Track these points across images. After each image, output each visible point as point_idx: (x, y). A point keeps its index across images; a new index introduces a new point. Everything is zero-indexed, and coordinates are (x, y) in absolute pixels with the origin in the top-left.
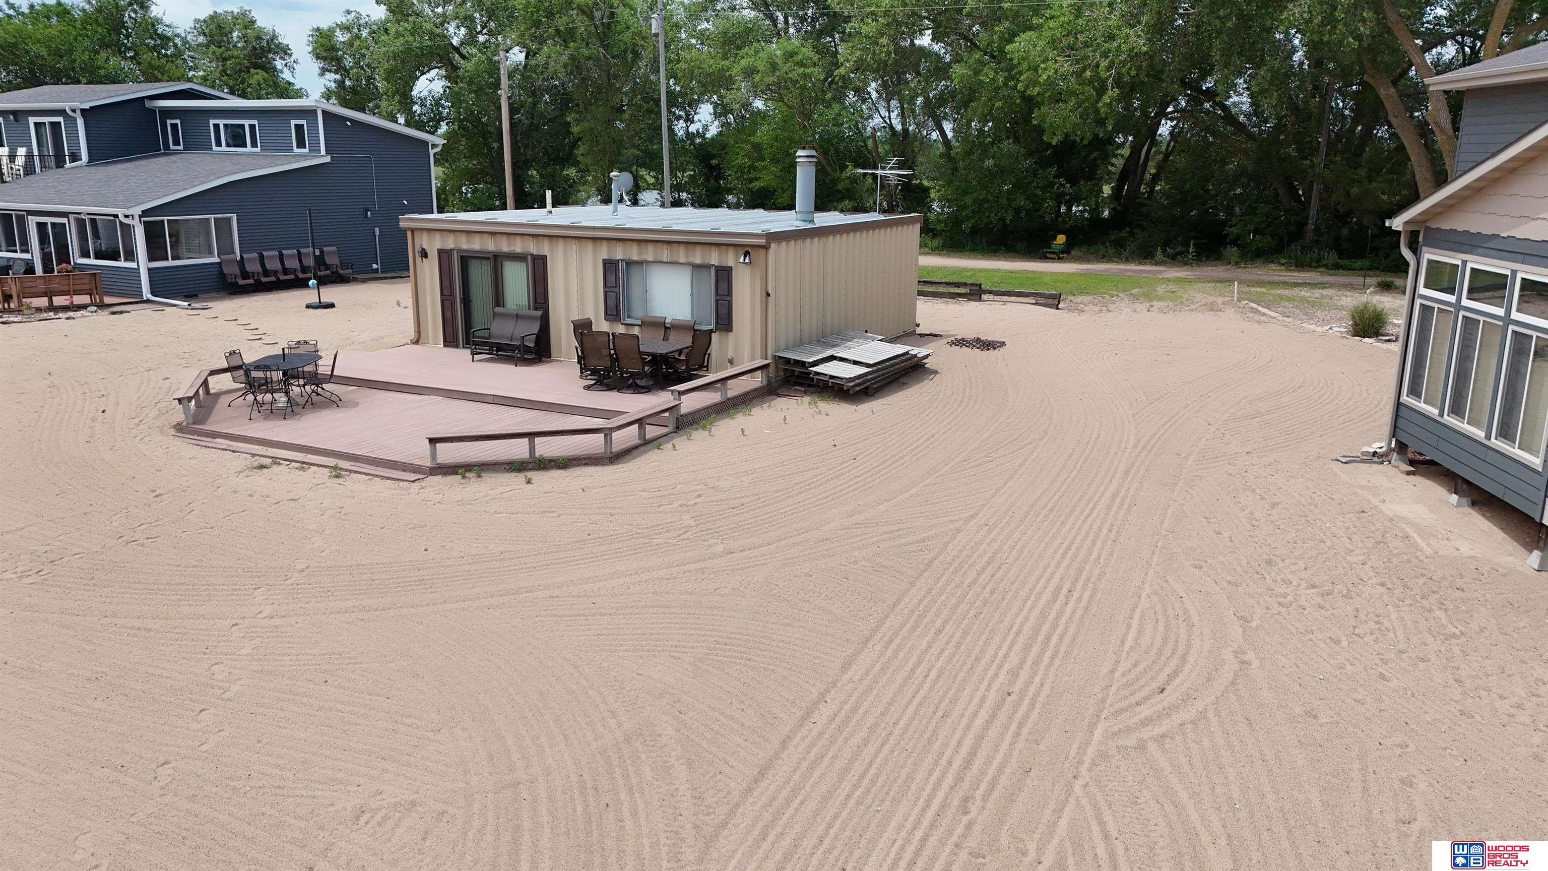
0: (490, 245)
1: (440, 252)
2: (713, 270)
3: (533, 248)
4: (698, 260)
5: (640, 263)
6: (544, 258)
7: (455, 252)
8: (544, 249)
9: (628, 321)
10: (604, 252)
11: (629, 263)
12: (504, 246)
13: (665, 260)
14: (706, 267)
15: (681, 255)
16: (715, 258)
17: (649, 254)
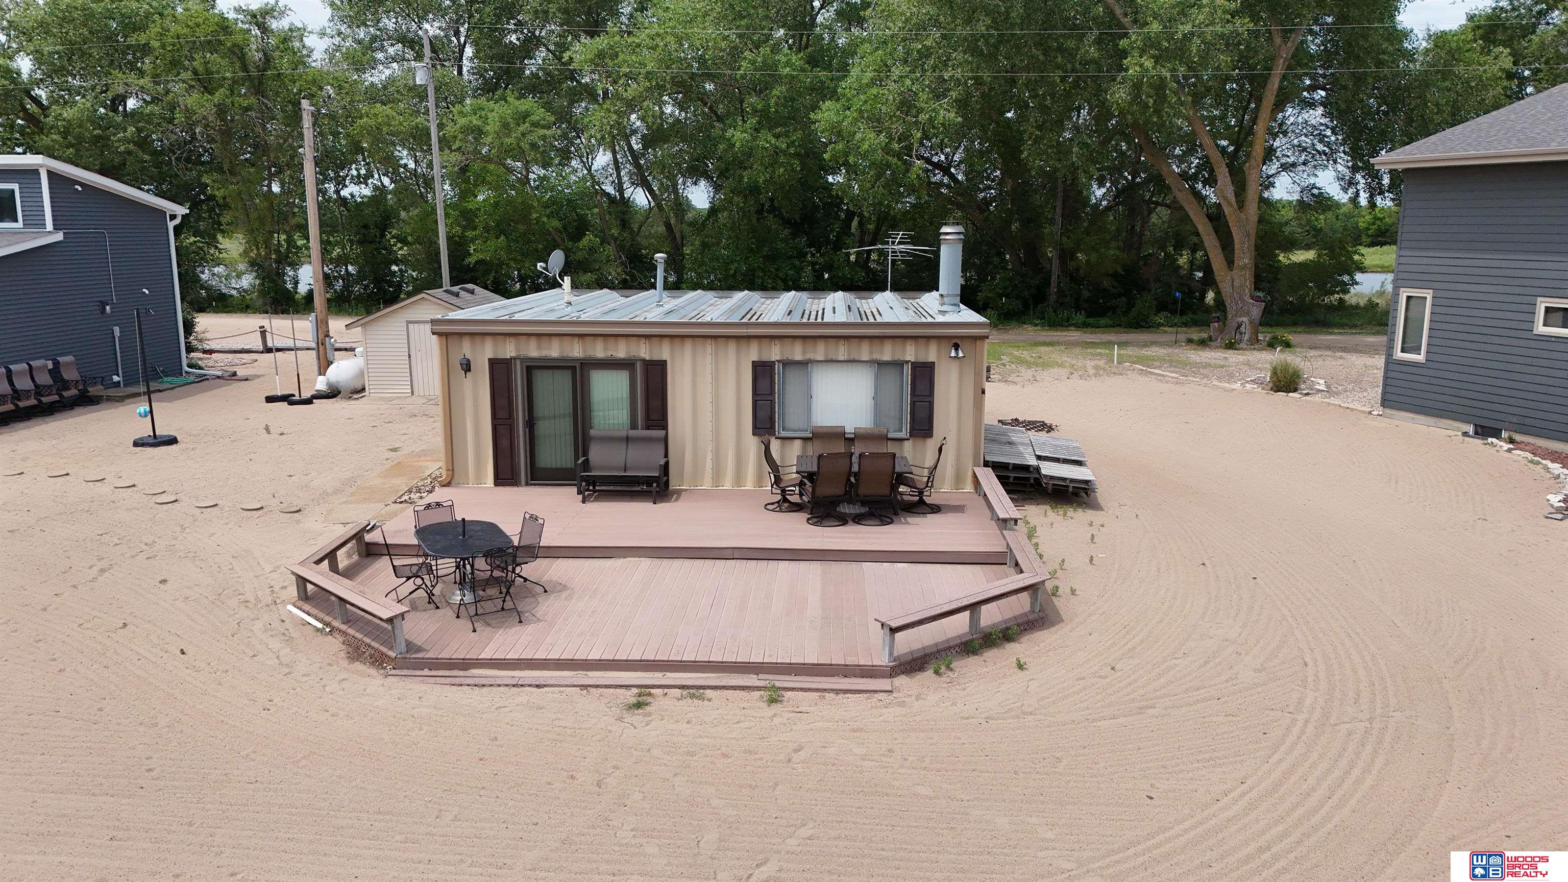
0: (576, 351)
1: (493, 363)
2: (907, 369)
3: (644, 351)
4: (887, 357)
5: (804, 364)
6: (662, 364)
7: (518, 362)
8: (664, 352)
9: (784, 434)
10: (753, 353)
11: (787, 364)
12: (599, 351)
13: (841, 358)
14: (899, 364)
15: (865, 352)
16: (910, 353)
17: (819, 352)
